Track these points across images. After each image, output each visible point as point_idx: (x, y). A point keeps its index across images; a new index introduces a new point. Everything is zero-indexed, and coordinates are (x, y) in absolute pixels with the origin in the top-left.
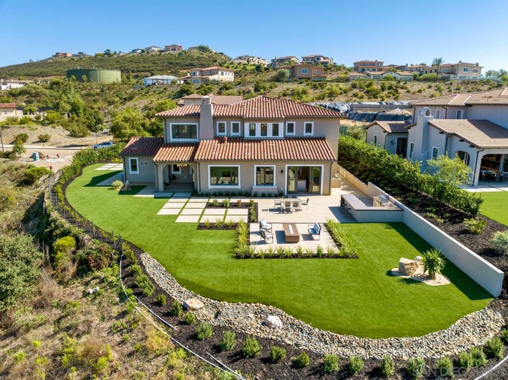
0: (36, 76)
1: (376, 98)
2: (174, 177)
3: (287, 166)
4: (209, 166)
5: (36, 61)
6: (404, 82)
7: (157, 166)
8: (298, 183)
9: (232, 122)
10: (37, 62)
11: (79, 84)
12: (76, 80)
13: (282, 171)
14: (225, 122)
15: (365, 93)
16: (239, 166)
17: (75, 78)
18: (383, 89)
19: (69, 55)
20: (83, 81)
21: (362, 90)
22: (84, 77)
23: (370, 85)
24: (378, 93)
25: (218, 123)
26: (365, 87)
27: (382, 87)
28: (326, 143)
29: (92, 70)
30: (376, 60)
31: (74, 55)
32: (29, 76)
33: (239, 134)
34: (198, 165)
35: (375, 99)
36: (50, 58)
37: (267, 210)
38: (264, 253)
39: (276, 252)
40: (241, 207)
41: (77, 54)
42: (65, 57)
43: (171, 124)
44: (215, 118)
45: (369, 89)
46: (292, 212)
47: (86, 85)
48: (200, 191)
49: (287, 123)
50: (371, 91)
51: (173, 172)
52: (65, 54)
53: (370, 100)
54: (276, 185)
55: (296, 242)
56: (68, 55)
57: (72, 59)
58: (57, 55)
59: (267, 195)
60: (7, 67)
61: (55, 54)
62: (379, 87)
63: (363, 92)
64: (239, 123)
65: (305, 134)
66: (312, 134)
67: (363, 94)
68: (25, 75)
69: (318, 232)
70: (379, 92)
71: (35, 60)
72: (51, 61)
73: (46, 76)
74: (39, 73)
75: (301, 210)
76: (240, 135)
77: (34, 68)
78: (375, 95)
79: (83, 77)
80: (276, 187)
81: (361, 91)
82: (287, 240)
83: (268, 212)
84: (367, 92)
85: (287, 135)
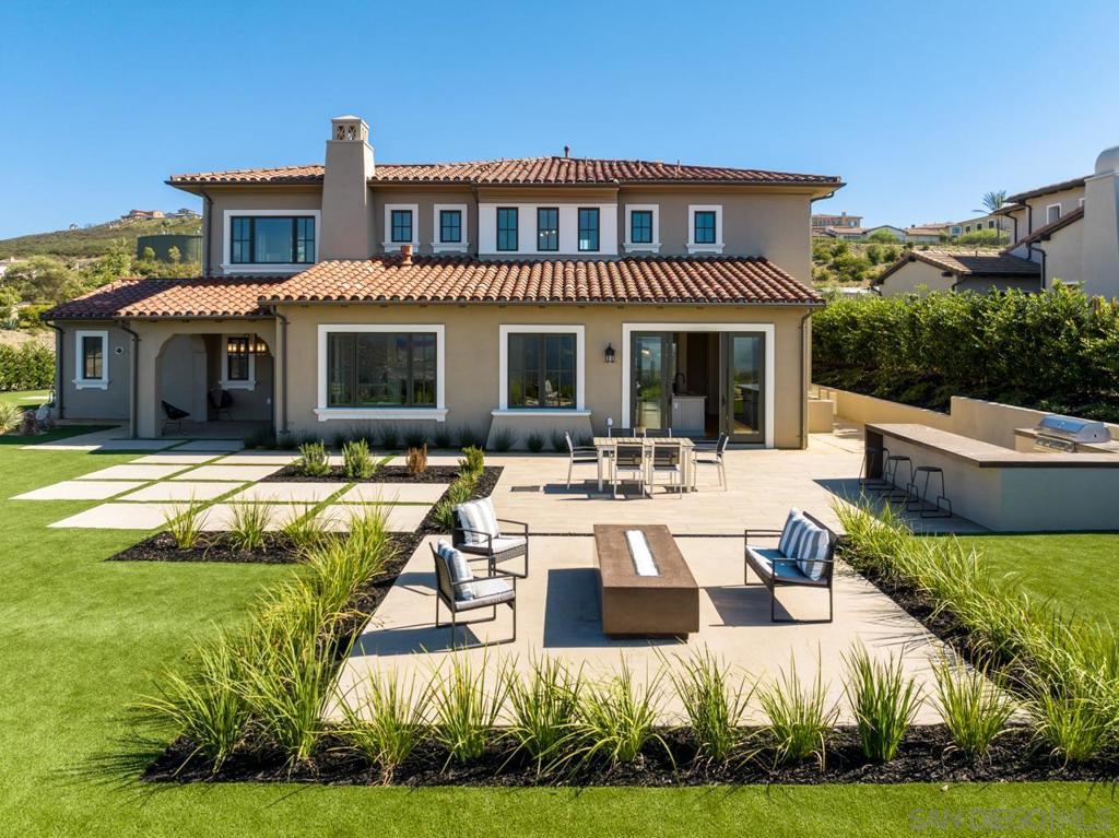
0: (74, 255)
1: (859, 279)
2: (228, 399)
3: (627, 329)
4: (323, 330)
5: (83, 227)
6: (921, 247)
7: (137, 339)
8: (676, 405)
9: (438, 208)
10: (85, 230)
11: (160, 268)
12: (156, 259)
13: (610, 351)
14: (414, 208)
15: (830, 268)
16: (440, 330)
17: (153, 254)
18: (873, 259)
19: (159, 215)
20: (171, 261)
21: (821, 261)
22: (175, 252)
23: (840, 250)
24: (861, 269)
25: (389, 208)
26: (829, 255)
27: (870, 255)
28: (771, 268)
29: (193, 237)
30: (844, 214)
31: (169, 216)
32: (58, 254)
33: (462, 248)
34: (279, 327)
35: (857, 283)
36: (119, 222)
37: (535, 489)
38: (407, 720)
39: (508, 718)
40: (425, 480)
41: (175, 212)
42: (149, 219)
43: (228, 214)
44: (379, 189)
45: (838, 259)
46: (648, 496)
47: (176, 270)
48: (285, 431)
49: (629, 208)
50: (845, 264)
51: (226, 384)
52: (151, 213)
53: (844, 284)
54: (586, 408)
55: (676, 636)
56: (156, 215)
57: (163, 223)
58: (133, 214)
59: (548, 445)
60: (18, 239)
61: (128, 214)
62: (863, 256)
63: (825, 267)
64: (463, 208)
65: (694, 249)
66: (717, 248)
67: (826, 271)
68: (50, 253)
69: (818, 569)
70: (865, 266)
71: (81, 226)
72: (117, 226)
73: (97, 256)
74: (82, 248)
75: (693, 489)
76: (464, 250)
77: (75, 240)
78: (854, 272)
79: (171, 250)
80: (588, 414)
81: (820, 265)
82: (614, 619)
83: (541, 494)
84: (836, 266)
85: (628, 251)
